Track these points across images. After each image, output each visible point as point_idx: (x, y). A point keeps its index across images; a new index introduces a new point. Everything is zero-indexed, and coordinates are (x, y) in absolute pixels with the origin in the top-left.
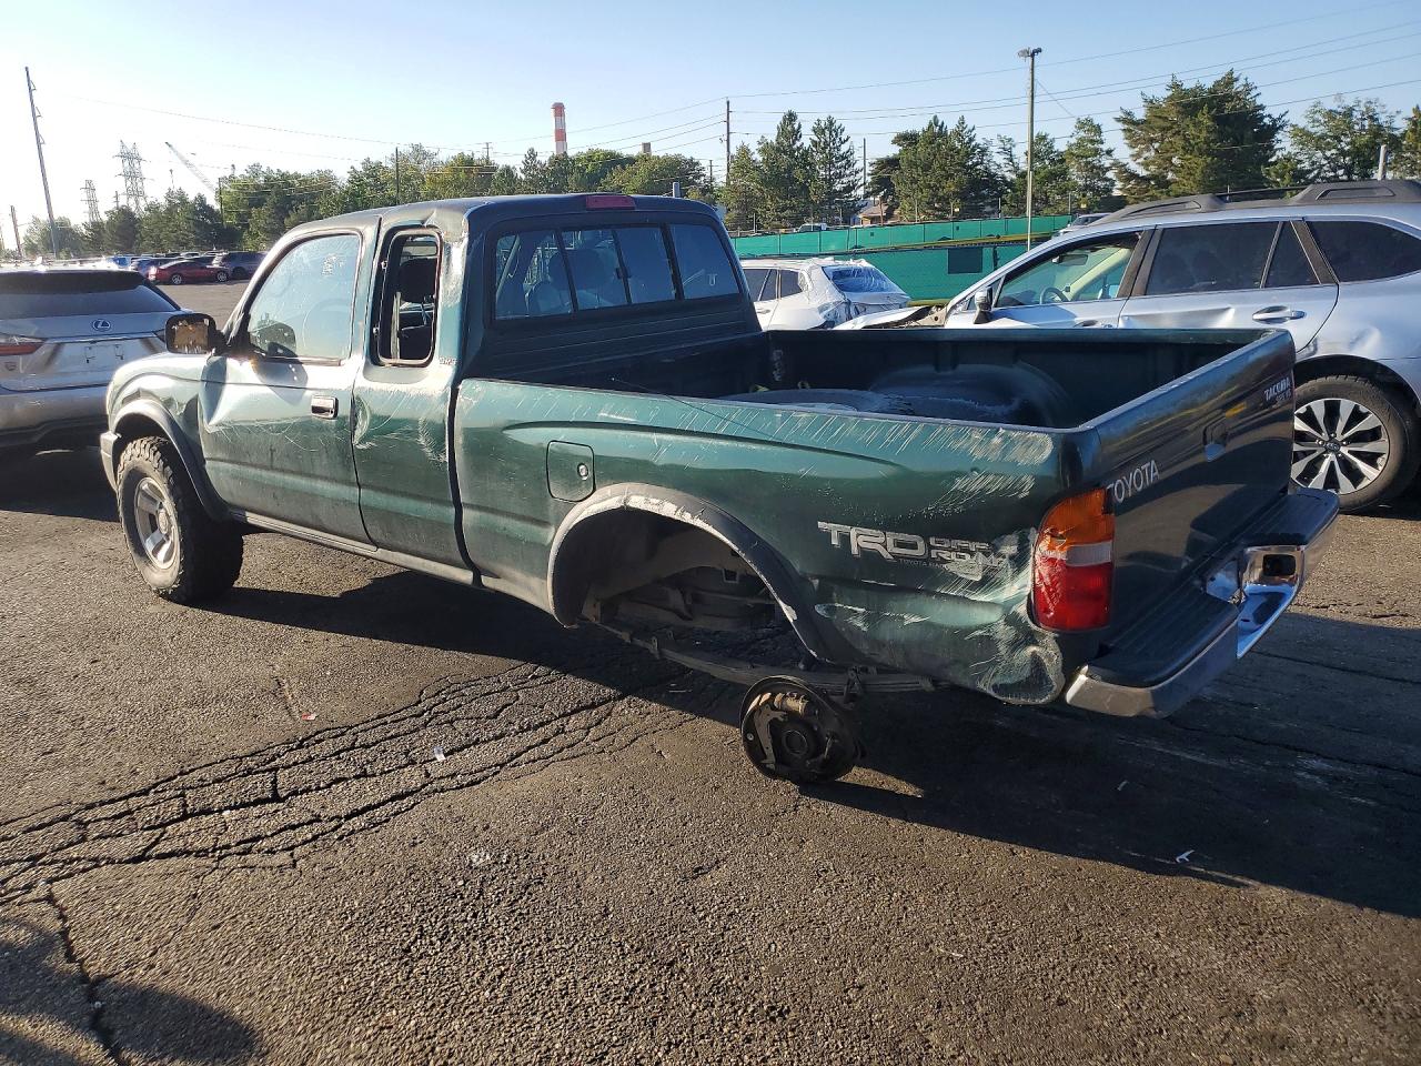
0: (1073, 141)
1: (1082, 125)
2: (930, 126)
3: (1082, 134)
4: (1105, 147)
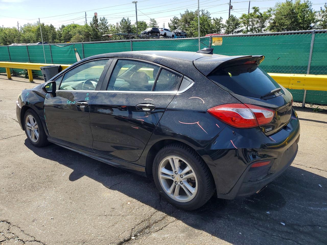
1: (151, 20)
3: (152, 23)
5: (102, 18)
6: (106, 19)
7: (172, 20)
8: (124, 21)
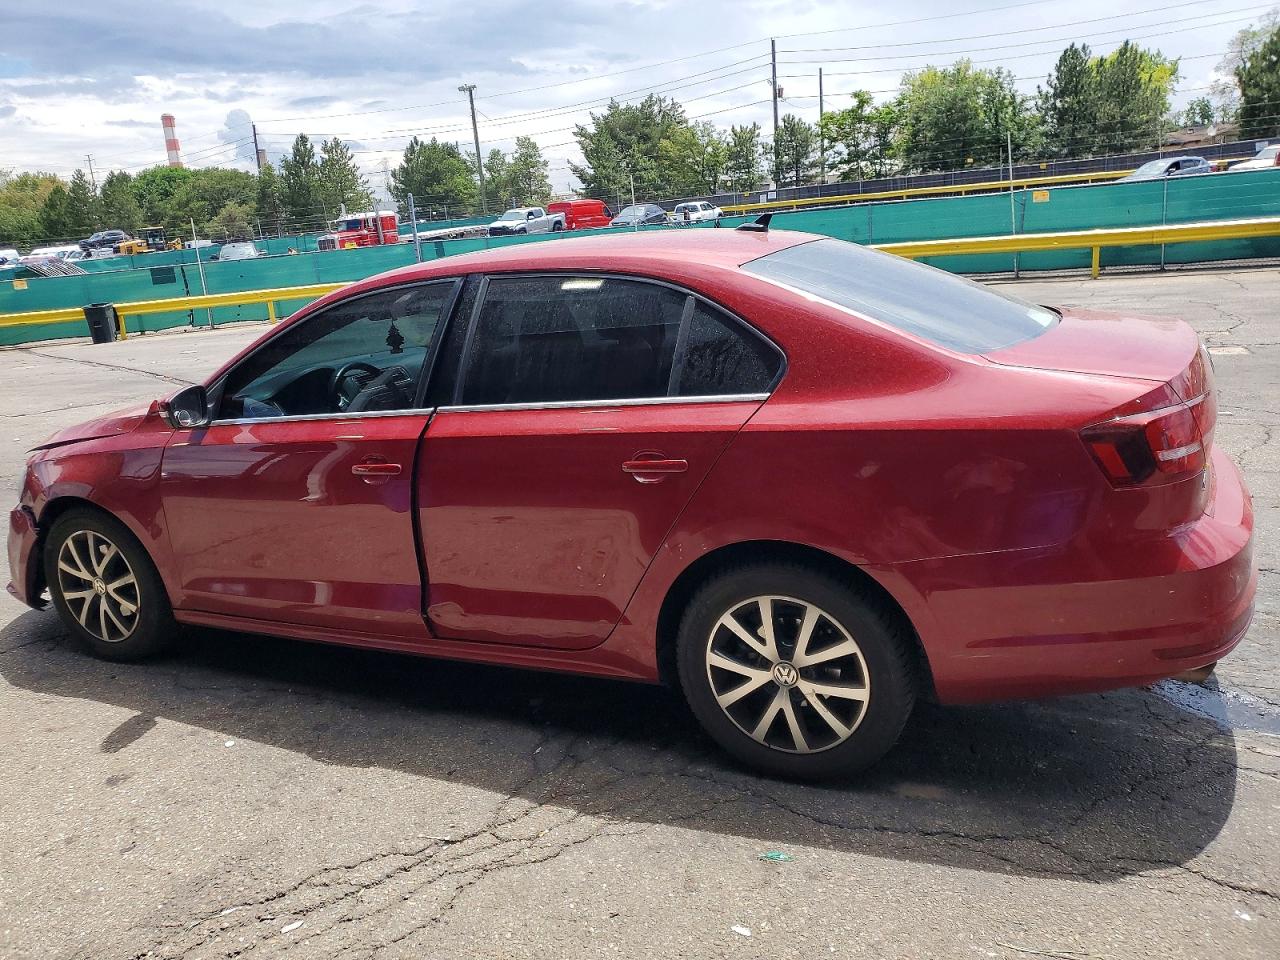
0: (516, 155)
1: (521, 143)
2: (412, 145)
3: (523, 150)
4: (542, 160)
5: (330, 140)
6: (342, 144)
8: (417, 148)
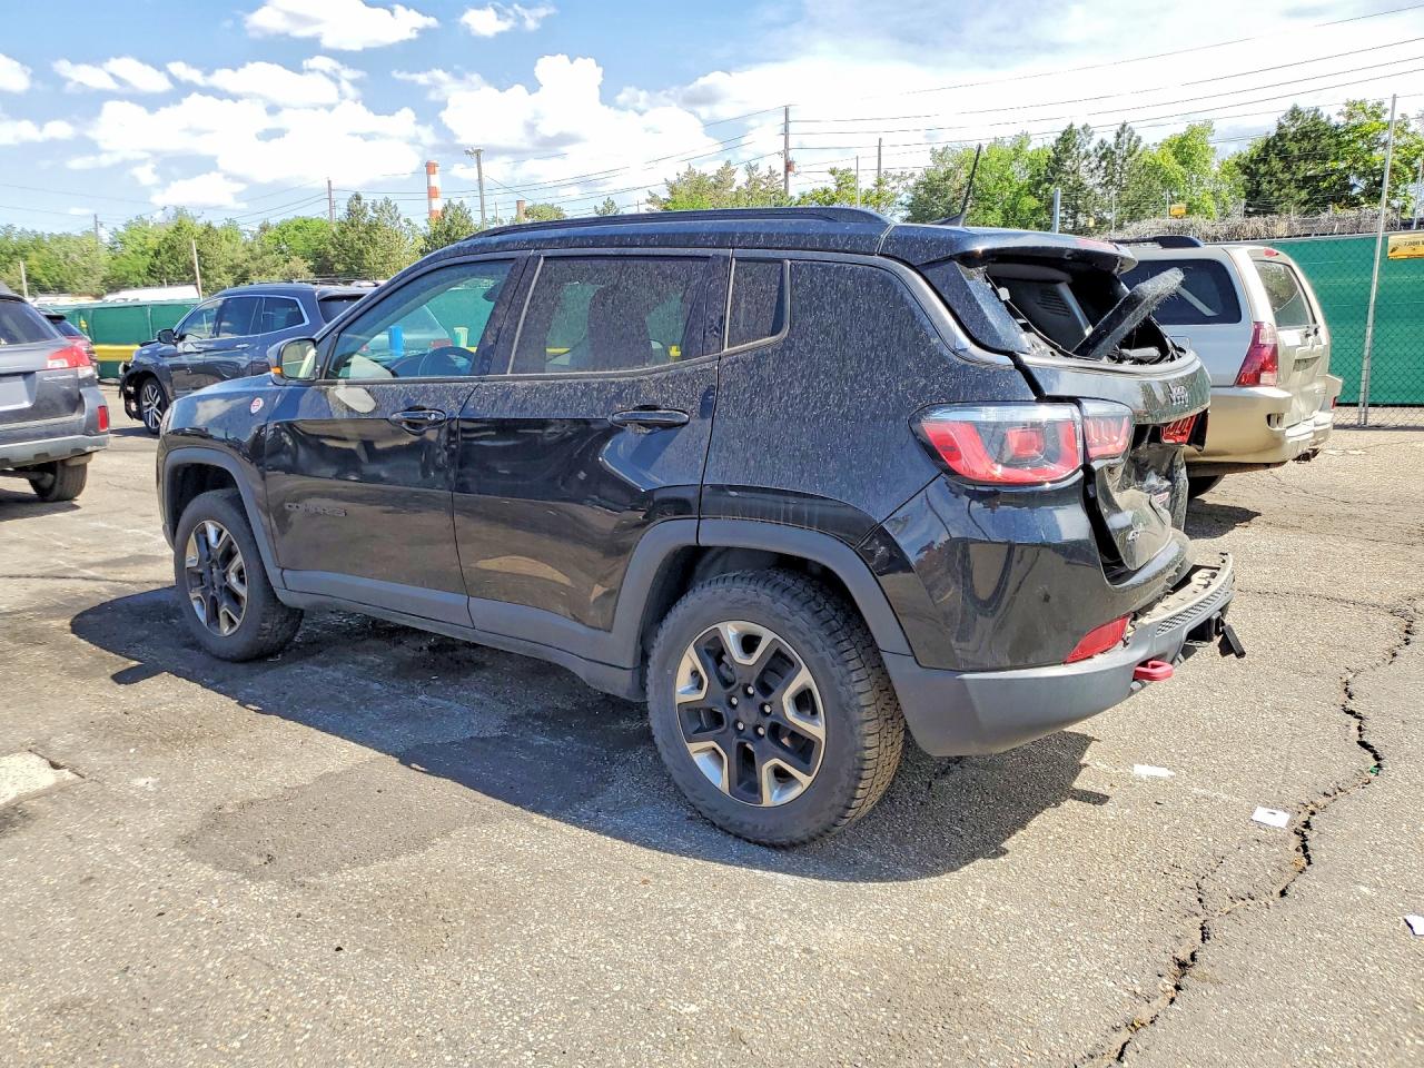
5: (380, 199)
6: (393, 204)
7: (599, 209)
8: (450, 211)
